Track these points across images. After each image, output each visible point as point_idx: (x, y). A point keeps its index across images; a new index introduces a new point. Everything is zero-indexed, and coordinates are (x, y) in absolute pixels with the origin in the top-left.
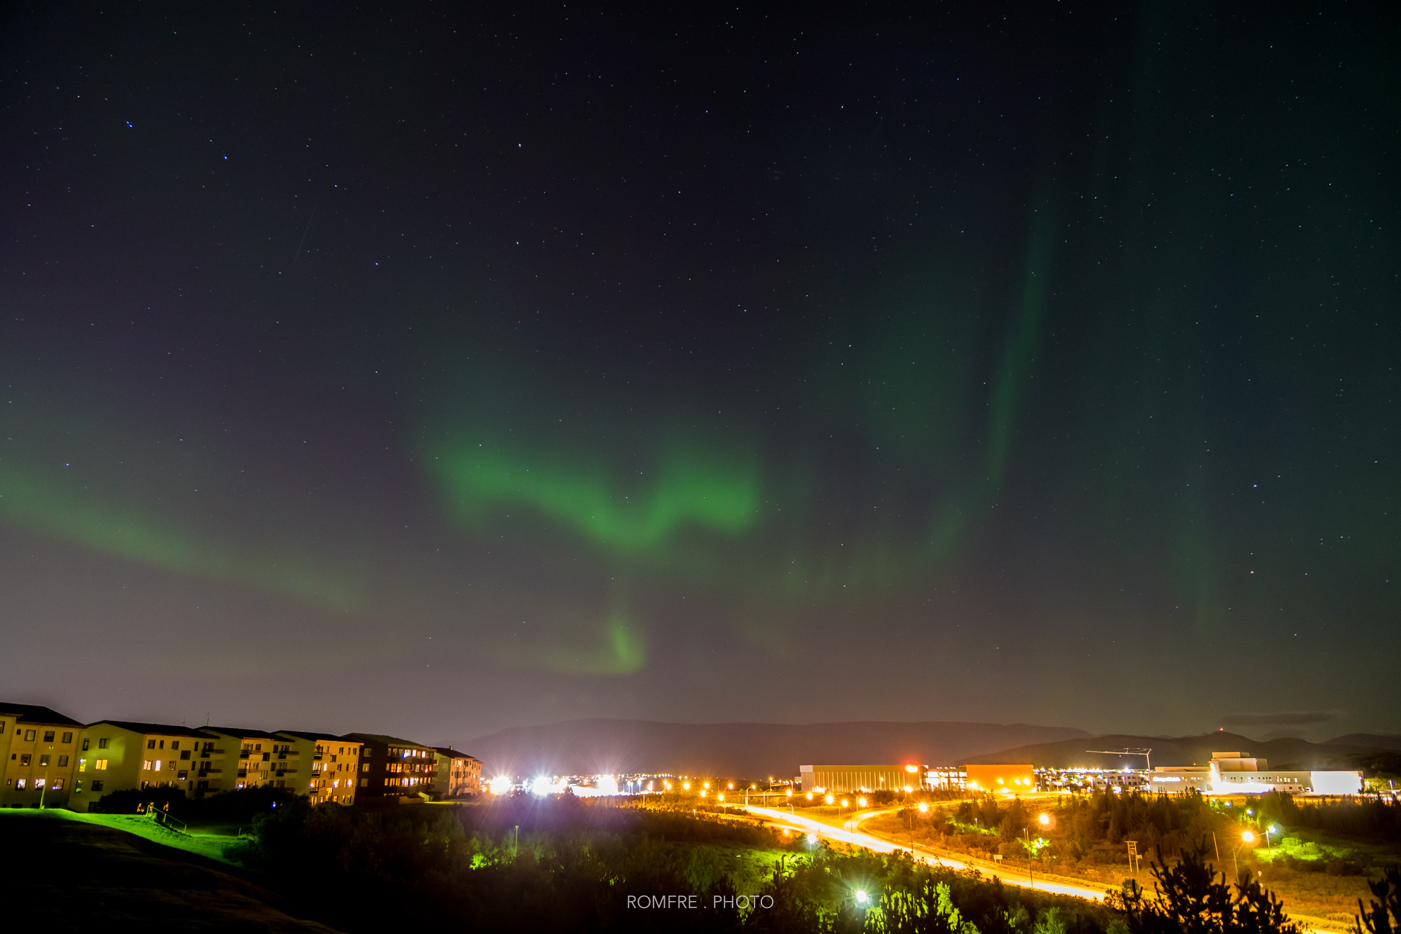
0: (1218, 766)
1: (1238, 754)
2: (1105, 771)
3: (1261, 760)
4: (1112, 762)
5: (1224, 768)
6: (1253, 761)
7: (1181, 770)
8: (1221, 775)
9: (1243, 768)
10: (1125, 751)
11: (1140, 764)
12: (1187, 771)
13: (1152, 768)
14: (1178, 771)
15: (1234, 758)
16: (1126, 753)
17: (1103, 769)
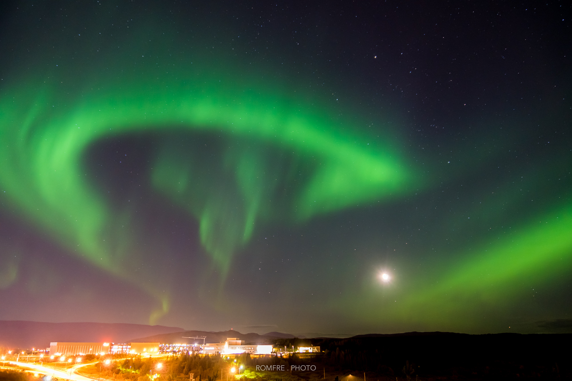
0: (228, 343)
1: (236, 339)
2: (188, 345)
3: (243, 341)
4: (191, 342)
5: (230, 344)
6: (240, 341)
7: (215, 345)
8: (229, 346)
9: (236, 344)
10: (197, 337)
11: (201, 342)
12: (217, 345)
13: (205, 344)
14: (214, 345)
15: (234, 340)
16: (197, 338)
17: (187, 344)
